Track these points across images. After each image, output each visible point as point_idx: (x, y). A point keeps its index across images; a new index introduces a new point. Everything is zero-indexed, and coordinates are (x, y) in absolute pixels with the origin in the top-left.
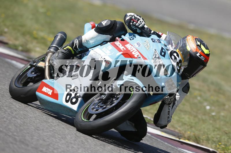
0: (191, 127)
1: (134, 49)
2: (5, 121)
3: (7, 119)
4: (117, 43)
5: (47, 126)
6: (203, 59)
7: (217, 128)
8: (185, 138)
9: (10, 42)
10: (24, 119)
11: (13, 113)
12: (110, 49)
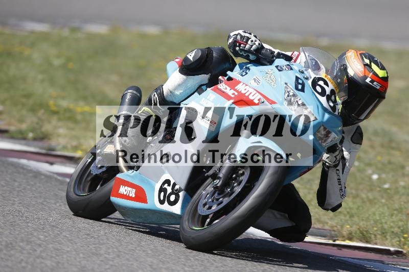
0: (352, 216)
1: (251, 90)
2: (24, 268)
3: (27, 263)
4: (222, 86)
5: (98, 262)
6: (378, 88)
7: (396, 210)
8: (343, 237)
9: (12, 128)
10: (57, 258)
11: (36, 250)
12: (211, 99)
